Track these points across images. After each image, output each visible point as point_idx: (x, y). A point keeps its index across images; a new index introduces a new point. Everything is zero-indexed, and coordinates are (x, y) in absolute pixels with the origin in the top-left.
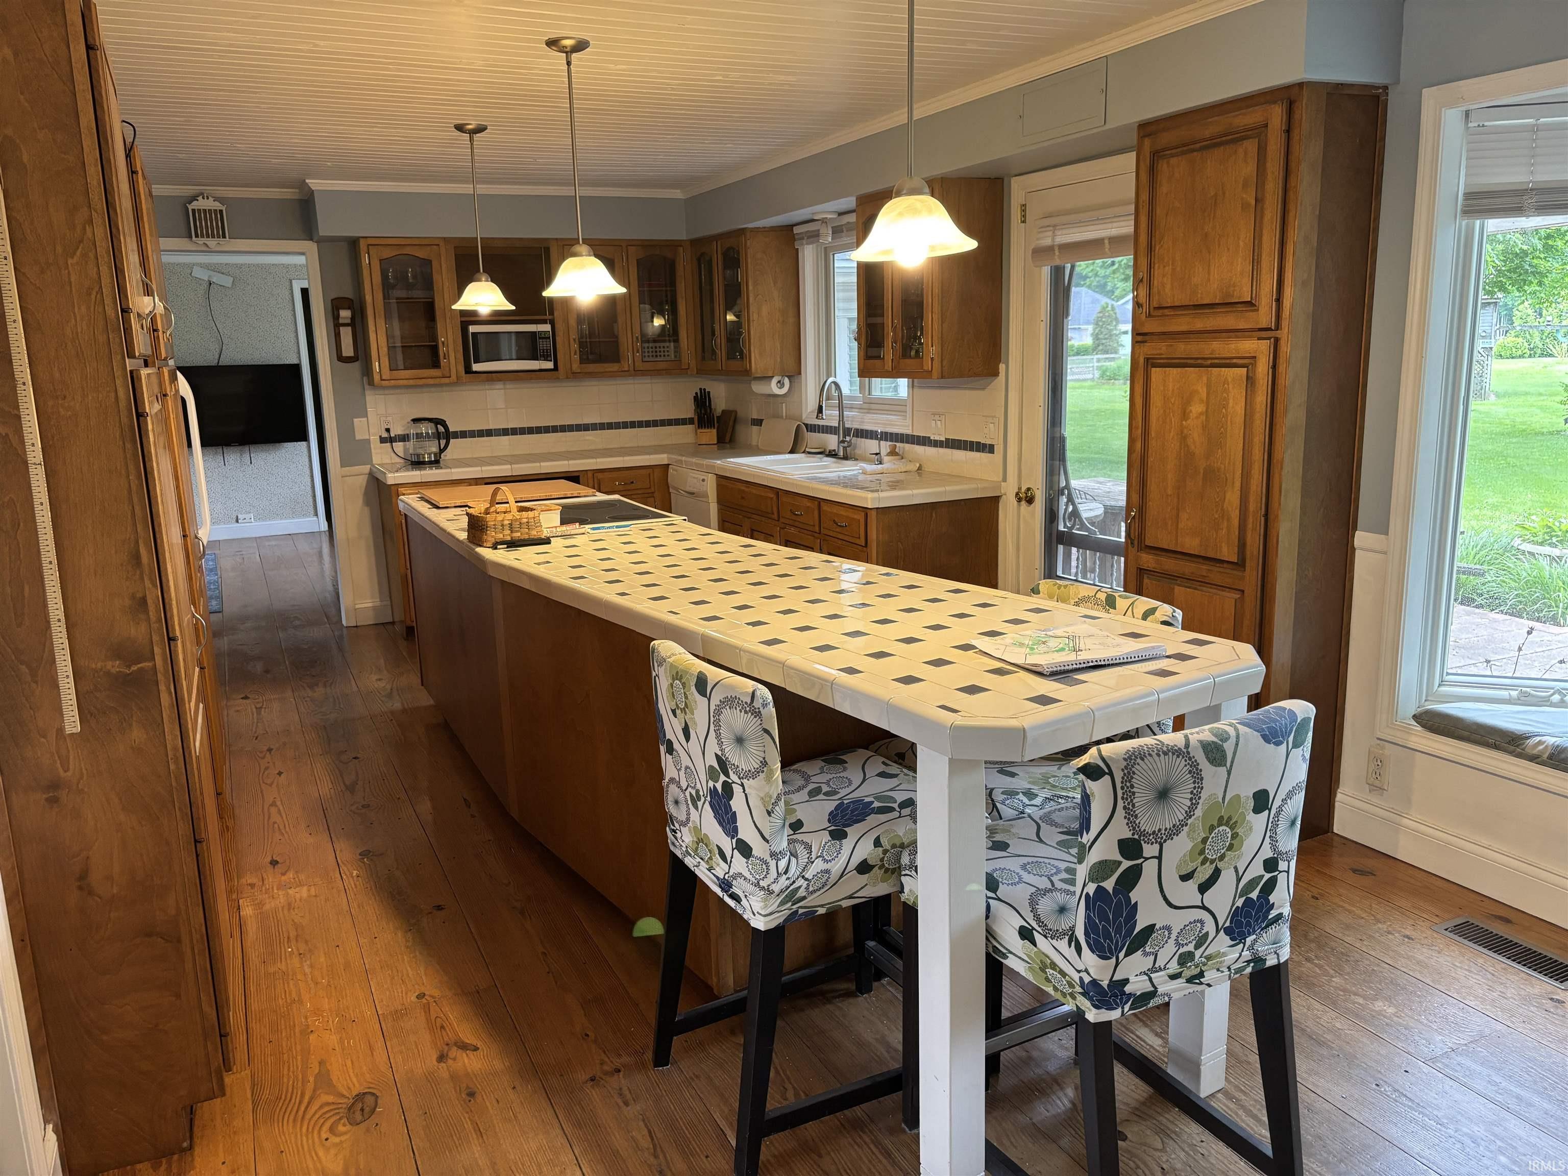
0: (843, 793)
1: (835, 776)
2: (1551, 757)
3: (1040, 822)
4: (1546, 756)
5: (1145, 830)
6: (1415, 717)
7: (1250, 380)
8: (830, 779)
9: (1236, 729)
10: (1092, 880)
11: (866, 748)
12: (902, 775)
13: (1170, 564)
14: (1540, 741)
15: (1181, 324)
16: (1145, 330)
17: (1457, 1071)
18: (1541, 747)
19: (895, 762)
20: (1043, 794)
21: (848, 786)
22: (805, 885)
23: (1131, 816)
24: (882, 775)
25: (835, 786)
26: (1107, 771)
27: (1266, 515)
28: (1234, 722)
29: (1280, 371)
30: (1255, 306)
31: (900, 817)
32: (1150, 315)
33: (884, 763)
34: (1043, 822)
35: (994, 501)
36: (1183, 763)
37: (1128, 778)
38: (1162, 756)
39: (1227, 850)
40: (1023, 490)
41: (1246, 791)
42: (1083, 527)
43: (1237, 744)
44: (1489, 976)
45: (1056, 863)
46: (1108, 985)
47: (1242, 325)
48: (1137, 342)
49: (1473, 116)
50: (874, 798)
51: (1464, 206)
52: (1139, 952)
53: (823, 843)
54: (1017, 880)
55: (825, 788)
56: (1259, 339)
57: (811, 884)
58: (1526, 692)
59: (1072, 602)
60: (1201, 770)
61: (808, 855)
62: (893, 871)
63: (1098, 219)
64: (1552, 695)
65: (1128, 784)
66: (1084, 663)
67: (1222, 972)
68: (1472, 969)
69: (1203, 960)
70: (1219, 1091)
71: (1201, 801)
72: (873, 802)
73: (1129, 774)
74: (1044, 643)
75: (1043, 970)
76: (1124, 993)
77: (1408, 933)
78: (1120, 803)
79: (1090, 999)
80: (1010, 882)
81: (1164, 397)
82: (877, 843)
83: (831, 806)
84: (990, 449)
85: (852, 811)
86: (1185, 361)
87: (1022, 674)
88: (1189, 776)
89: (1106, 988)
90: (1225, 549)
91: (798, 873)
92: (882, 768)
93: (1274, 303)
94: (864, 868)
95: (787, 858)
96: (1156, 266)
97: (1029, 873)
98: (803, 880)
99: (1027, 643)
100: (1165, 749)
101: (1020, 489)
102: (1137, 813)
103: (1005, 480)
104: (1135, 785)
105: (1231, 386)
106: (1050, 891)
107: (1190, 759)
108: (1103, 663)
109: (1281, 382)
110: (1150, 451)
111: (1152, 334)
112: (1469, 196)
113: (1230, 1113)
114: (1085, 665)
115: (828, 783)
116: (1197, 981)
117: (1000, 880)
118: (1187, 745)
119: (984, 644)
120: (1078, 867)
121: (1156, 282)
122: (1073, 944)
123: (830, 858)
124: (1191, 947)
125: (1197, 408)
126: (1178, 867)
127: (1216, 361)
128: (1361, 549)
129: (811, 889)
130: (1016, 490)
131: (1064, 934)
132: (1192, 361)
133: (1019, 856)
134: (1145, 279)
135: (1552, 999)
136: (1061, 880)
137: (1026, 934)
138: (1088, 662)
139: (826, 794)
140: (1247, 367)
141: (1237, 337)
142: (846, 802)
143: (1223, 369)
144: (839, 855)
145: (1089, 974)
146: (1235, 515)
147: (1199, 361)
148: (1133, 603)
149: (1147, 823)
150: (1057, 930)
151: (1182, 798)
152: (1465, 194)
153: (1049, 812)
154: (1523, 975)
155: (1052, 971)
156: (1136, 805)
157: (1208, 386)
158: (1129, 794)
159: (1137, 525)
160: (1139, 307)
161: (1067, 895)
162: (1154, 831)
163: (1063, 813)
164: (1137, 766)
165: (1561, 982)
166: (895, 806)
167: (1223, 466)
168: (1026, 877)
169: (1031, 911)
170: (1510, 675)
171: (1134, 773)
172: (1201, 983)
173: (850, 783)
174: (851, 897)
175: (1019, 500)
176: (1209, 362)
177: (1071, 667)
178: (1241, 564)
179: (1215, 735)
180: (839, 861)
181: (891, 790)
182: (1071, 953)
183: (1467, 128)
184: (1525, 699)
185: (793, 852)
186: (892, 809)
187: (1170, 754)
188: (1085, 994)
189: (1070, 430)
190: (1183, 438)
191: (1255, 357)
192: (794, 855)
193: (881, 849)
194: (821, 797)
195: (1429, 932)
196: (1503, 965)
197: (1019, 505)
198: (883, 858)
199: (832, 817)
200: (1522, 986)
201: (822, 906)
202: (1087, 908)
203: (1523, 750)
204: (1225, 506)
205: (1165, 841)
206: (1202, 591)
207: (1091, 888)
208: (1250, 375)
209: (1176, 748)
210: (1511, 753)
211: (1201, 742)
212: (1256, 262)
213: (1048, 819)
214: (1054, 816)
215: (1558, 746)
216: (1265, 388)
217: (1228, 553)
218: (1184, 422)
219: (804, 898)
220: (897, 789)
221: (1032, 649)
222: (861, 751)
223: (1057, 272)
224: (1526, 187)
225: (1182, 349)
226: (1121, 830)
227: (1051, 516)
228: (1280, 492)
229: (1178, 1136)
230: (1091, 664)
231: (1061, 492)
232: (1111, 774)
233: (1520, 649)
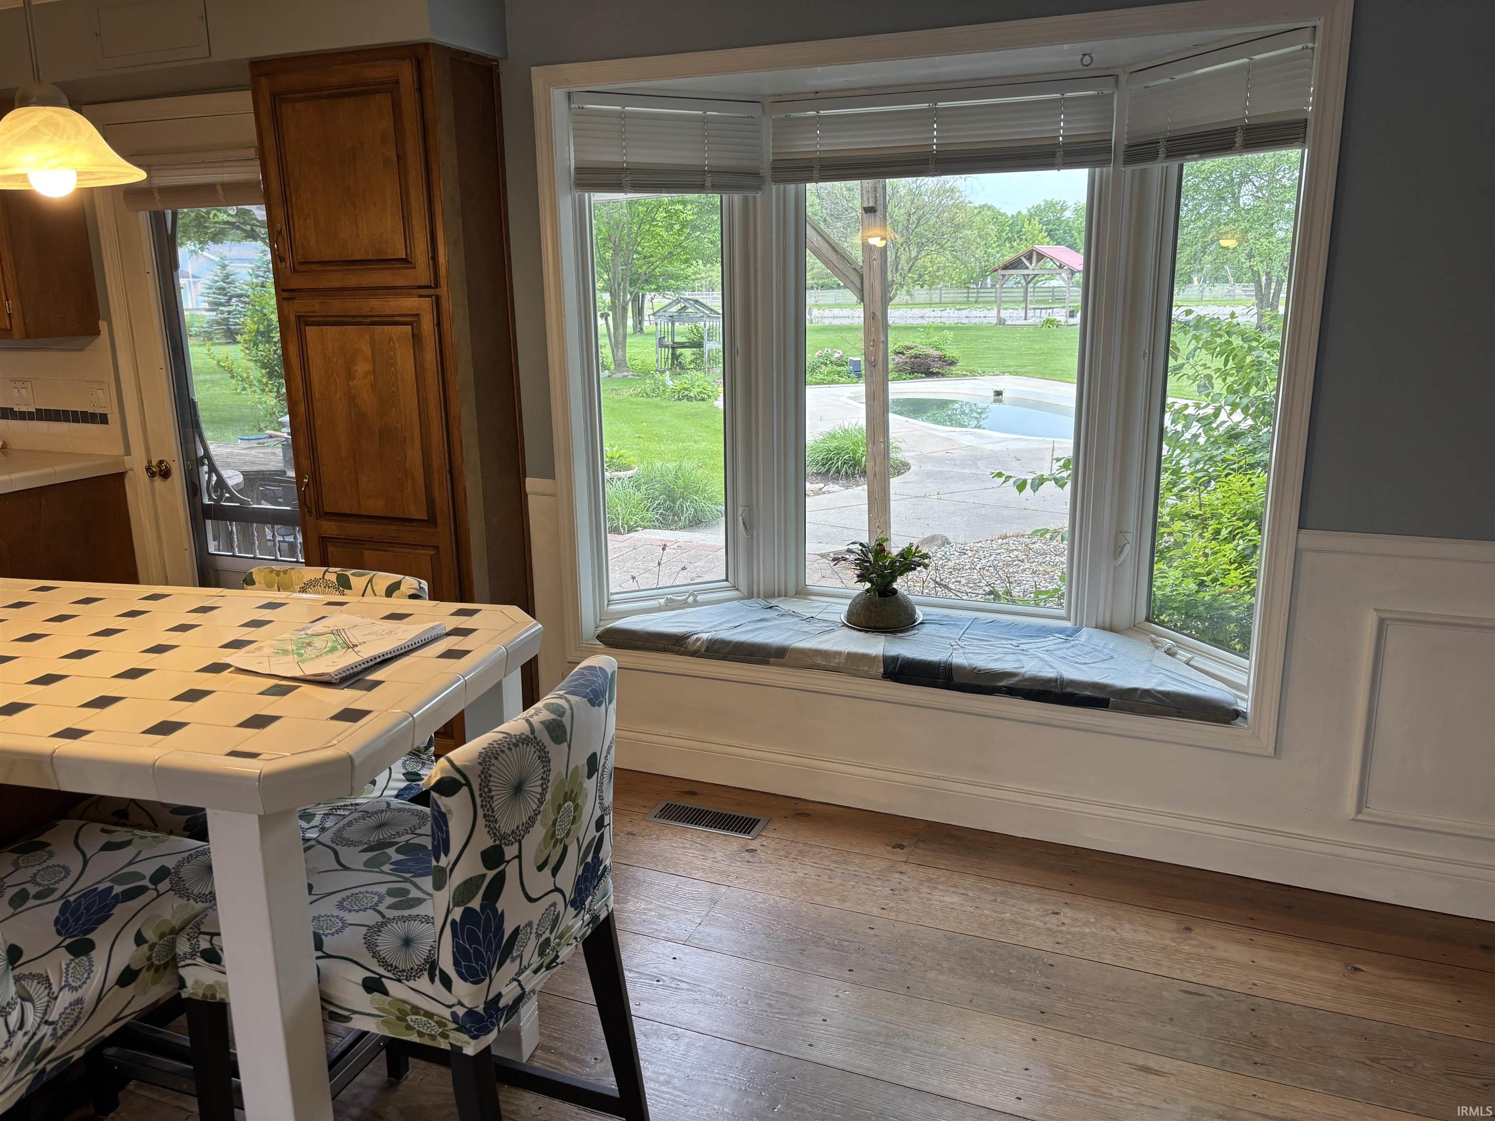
0: (62, 887)
1: (40, 867)
2: (707, 650)
3: (334, 846)
4: (703, 650)
5: (505, 833)
6: (599, 637)
7: (417, 338)
8: (35, 874)
9: (568, 701)
10: (457, 904)
11: (65, 817)
12: (136, 841)
13: (355, 529)
14: (697, 638)
15: (335, 280)
16: (293, 287)
17: (709, 941)
18: (699, 643)
19: (116, 824)
20: (321, 811)
21: (65, 877)
22: (50, 1032)
23: (491, 820)
24: (108, 847)
25: (46, 882)
26: (463, 782)
27: (451, 471)
28: (562, 692)
29: (445, 328)
30: (411, 263)
31: (158, 896)
32: (295, 271)
33: (103, 830)
34: (337, 844)
35: (119, 478)
36: (533, 750)
37: (485, 783)
38: (513, 748)
39: (572, 824)
40: (154, 463)
41: (580, 760)
42: (232, 498)
43: (572, 716)
44: (700, 847)
45: (375, 888)
46: (484, 1009)
47: (399, 283)
48: (284, 299)
49: (574, 97)
50: (111, 881)
51: (576, 179)
52: (509, 960)
53: (64, 966)
54: (340, 925)
55: (33, 890)
56: (420, 296)
57: (58, 1027)
58: (671, 599)
59: (298, 588)
60: (548, 752)
61: (47, 992)
62: (166, 966)
63: (203, 162)
64: (689, 597)
65: (486, 790)
66: (371, 660)
67: (571, 944)
68: (686, 845)
69: (557, 940)
70: (536, 1048)
71: (549, 785)
72: (111, 888)
73: (485, 777)
74: (309, 644)
75: (402, 1018)
76: (499, 1009)
77: (630, 830)
78: (480, 813)
79: (467, 1031)
80: (333, 930)
81: (325, 357)
82: (139, 939)
83: (52, 911)
84: (103, 419)
85: (88, 909)
86: (344, 319)
87: (305, 688)
88: (539, 761)
89: (482, 1012)
90: (413, 509)
91: (38, 1020)
92: (105, 838)
93: (431, 261)
94: (127, 977)
95: (18, 1007)
96: (296, 218)
97: (350, 911)
98: (46, 1027)
99: (290, 648)
100: (514, 740)
101: (150, 462)
102: (496, 817)
103: (128, 452)
104: (493, 788)
105: (397, 344)
106: (383, 924)
107: (538, 744)
108: (390, 656)
109: (447, 340)
110: (316, 414)
111: (301, 290)
112: (579, 170)
113: (553, 1065)
114: (373, 663)
115: (33, 880)
116: (555, 964)
117: (321, 932)
118: (533, 731)
119: (235, 658)
120: (437, 894)
121: (298, 236)
122: (437, 979)
123: (79, 983)
124: (547, 934)
125: (362, 367)
126: (535, 861)
127: (377, 319)
128: (535, 494)
129: (60, 1033)
130: (145, 464)
131: (421, 970)
132: (350, 319)
133: (329, 894)
134: (284, 232)
135: (747, 851)
136: (389, 907)
137: (373, 985)
138: (375, 658)
139: (37, 896)
140: (412, 325)
141: (396, 294)
142: (72, 899)
143: (387, 327)
144: (92, 975)
145: (463, 1005)
146: (419, 473)
147: (358, 319)
148: (370, 581)
149: (506, 825)
150: (412, 969)
151: (534, 787)
152: (575, 168)
153: (339, 831)
154: (721, 837)
155: (414, 1017)
156: (495, 809)
157: (372, 343)
158: (488, 798)
159: (312, 491)
160: (281, 261)
161: (404, 922)
162: (513, 830)
163: (355, 827)
164: (492, 768)
165: (748, 833)
166: (146, 882)
167: (399, 426)
168: (351, 918)
169: (373, 957)
170: (654, 586)
171: (491, 776)
172: (558, 964)
173: (68, 872)
174: (116, 1020)
175: (152, 475)
176: (369, 320)
177: (359, 668)
178: (431, 521)
179: (553, 712)
180: (92, 982)
181: (130, 863)
182: (437, 989)
183: (570, 109)
184: (671, 605)
185: (25, 995)
186: (142, 890)
187: (520, 744)
188: (461, 1029)
189: (200, 393)
190: (352, 399)
191: (418, 315)
192: (26, 997)
193: (146, 946)
194: (31, 902)
195: (644, 823)
196: (706, 834)
197: (152, 481)
198: (151, 956)
199: (61, 926)
200: (725, 847)
201: (78, 1048)
202: (455, 935)
203: (686, 648)
204: (407, 465)
205: (523, 837)
206: (392, 551)
207: (457, 913)
208: (416, 332)
209: (524, 736)
210: (677, 653)
211: (543, 723)
212: (406, 219)
213: (340, 838)
214: (346, 834)
215: (711, 640)
216: (433, 345)
217: (416, 511)
218: (350, 382)
219: (52, 1048)
220: (137, 859)
221: (300, 655)
222: (63, 823)
223: (158, 219)
224: (621, 167)
225: (337, 306)
226: (483, 841)
227: (193, 489)
228: (461, 446)
229: (517, 1114)
230: (378, 660)
231: (200, 462)
232: (468, 784)
233: (659, 564)
